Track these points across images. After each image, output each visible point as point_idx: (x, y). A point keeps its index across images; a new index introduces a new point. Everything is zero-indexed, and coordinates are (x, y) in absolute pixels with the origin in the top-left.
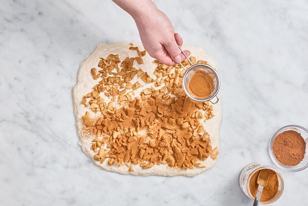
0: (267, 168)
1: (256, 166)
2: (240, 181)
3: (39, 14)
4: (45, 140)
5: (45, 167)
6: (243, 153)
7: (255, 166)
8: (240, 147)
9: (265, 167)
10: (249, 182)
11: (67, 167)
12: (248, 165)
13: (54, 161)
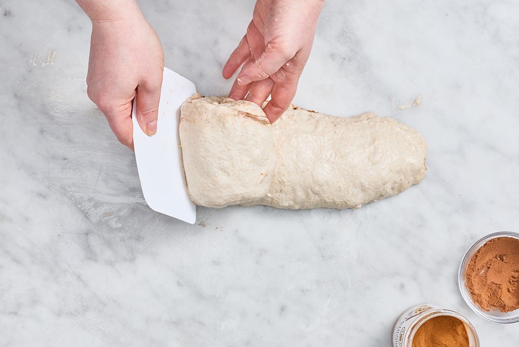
0: (444, 314)
1: (425, 310)
2: (394, 341)
3: (5, 15)
4: (17, 261)
5: (16, 314)
6: (402, 286)
7: (420, 311)
8: (397, 274)
9: (442, 311)
10: (411, 343)
11: (59, 315)
12: (409, 309)
13: (34, 302)
